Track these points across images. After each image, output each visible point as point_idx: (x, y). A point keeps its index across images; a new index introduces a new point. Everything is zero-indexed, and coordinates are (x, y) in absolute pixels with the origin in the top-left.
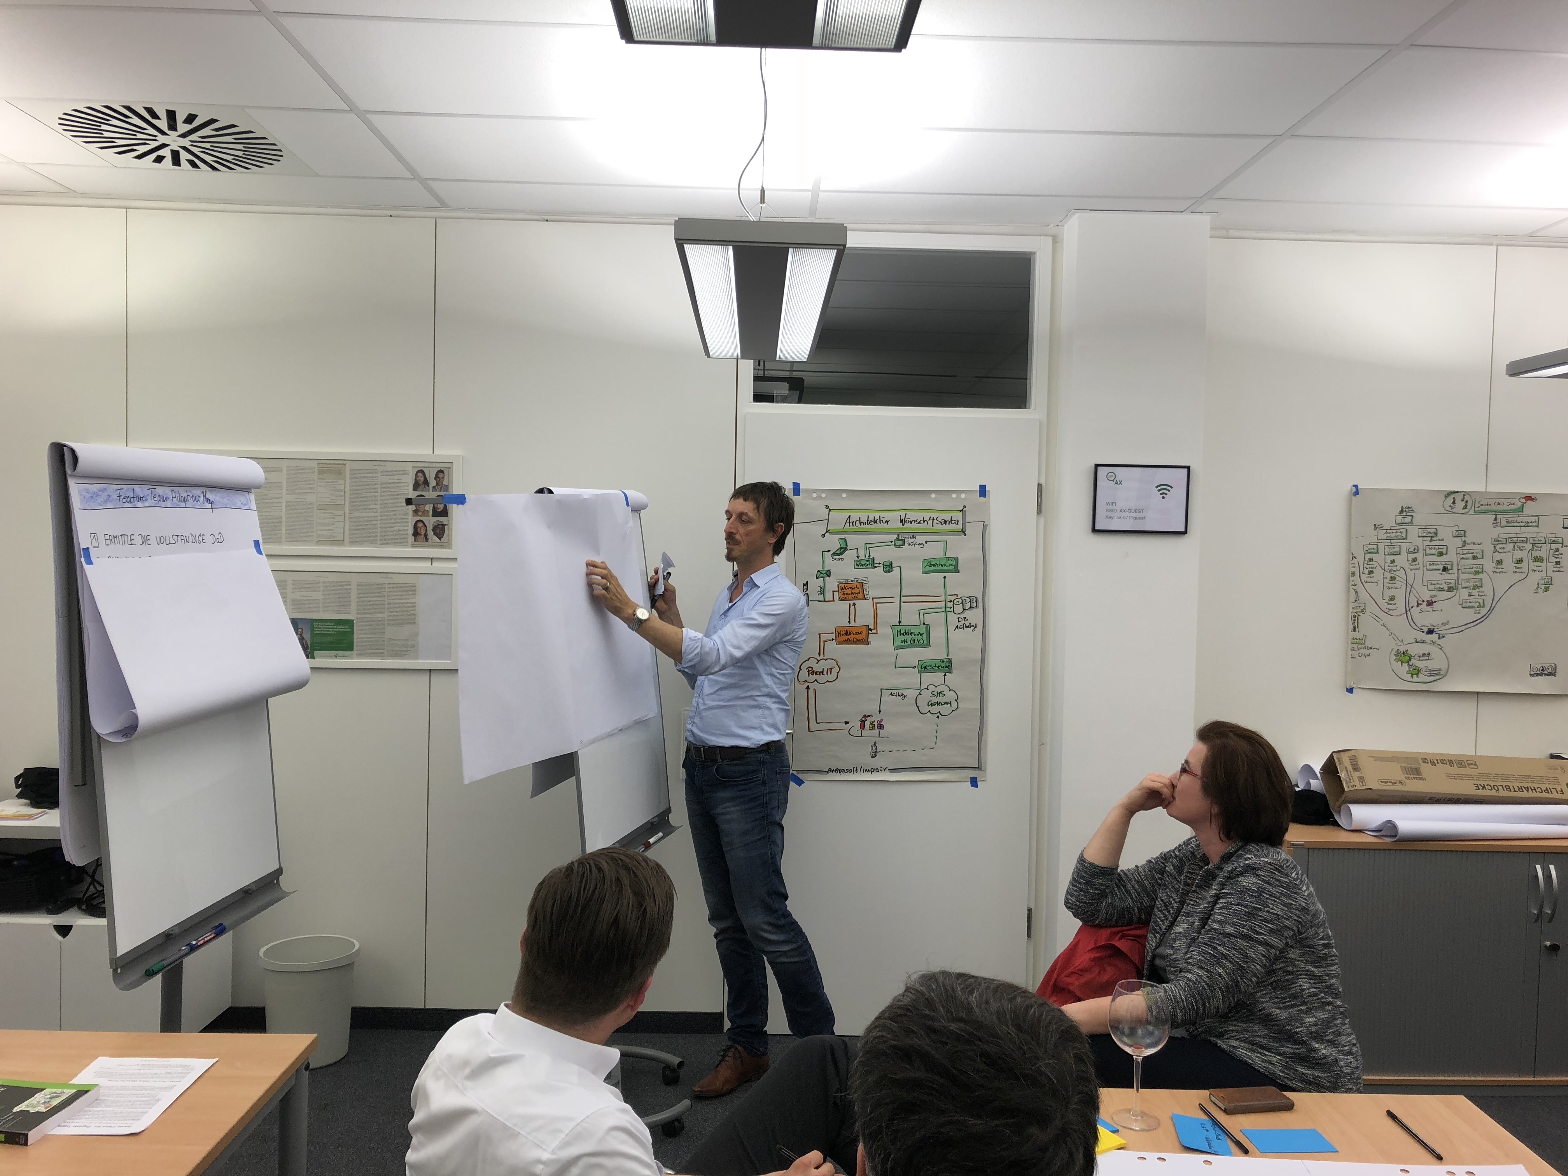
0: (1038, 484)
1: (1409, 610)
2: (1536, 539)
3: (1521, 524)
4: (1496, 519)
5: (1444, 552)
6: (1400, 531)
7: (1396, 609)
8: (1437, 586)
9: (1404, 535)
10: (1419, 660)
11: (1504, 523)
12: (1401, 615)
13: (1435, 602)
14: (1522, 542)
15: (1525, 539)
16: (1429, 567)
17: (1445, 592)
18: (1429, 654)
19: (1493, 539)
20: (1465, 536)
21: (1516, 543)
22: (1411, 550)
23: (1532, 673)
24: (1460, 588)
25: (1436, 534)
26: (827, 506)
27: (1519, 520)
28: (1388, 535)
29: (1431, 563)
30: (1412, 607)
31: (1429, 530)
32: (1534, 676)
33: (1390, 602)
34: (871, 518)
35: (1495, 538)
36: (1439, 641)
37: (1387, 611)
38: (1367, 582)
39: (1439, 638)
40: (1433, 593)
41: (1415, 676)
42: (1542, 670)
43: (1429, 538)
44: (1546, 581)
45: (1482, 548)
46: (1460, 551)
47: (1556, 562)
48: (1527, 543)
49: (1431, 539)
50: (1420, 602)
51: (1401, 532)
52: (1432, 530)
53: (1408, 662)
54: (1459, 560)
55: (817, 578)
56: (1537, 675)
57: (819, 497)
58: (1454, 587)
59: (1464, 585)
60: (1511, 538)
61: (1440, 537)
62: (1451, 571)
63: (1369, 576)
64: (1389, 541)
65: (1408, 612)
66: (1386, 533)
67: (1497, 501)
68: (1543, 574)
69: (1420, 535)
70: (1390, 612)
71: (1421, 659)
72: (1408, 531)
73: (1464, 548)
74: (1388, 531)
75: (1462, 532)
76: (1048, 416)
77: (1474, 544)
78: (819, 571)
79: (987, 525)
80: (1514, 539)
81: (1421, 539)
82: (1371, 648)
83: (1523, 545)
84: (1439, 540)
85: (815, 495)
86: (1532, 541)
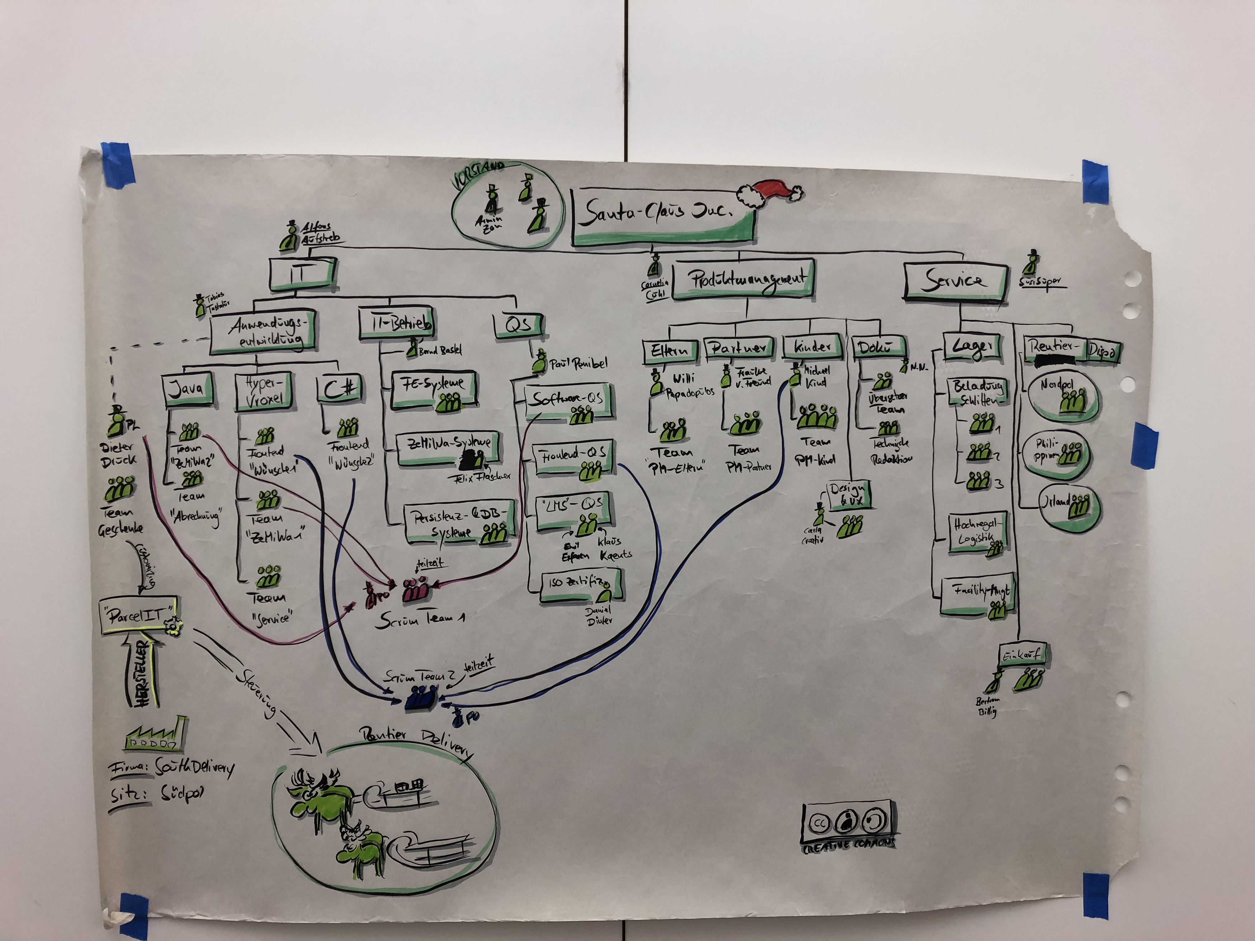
1: (339, 620)
2: (808, 342)
3: (748, 288)
4: (655, 269)
5: (466, 395)
6: (286, 317)
7: (286, 618)
8: (444, 526)
9: (304, 331)
10: (387, 808)
11: (685, 285)
12: (307, 639)
13: (437, 585)
14: (756, 353)
15: (766, 342)
16: (408, 455)
17: (475, 548)
18: (419, 785)
19: (649, 347)
20: (541, 335)
21: (732, 358)
22: (337, 389)
23: (809, 836)
24: (532, 528)
25: (431, 327)
27: (742, 270)
28: (247, 334)
29: (417, 438)
30: (349, 609)
31: (401, 313)
32: (816, 850)
33: (264, 593)
35: (655, 343)
36: (457, 736)
37: (253, 625)
38: (180, 516)
39: (458, 722)
40: (430, 553)
41: (369, 870)
42: (847, 824)
43: (407, 345)
44: (848, 496)
45: (611, 381)
46: (524, 390)
47: (884, 425)
48: (772, 356)
49: (414, 348)
50: (378, 589)
51: (291, 323)
52: (415, 314)
53: (343, 818)
54: (523, 424)
56: (829, 843)
58: (510, 528)
59: (546, 519)
60: (712, 339)
61: (445, 338)
62: (494, 469)
63: (189, 492)
64: (251, 358)
65: (335, 630)
66: (239, 326)
67: (656, 198)
68: (839, 471)
69: (367, 330)
70: (268, 631)
71: (392, 802)
72: (322, 317)
73: (541, 380)
74: (246, 319)
75: (532, 321)
77: (578, 364)
80: (724, 343)
81: (373, 347)
82: (205, 766)
83: (760, 364)
84: (444, 351)
86: (790, 349)
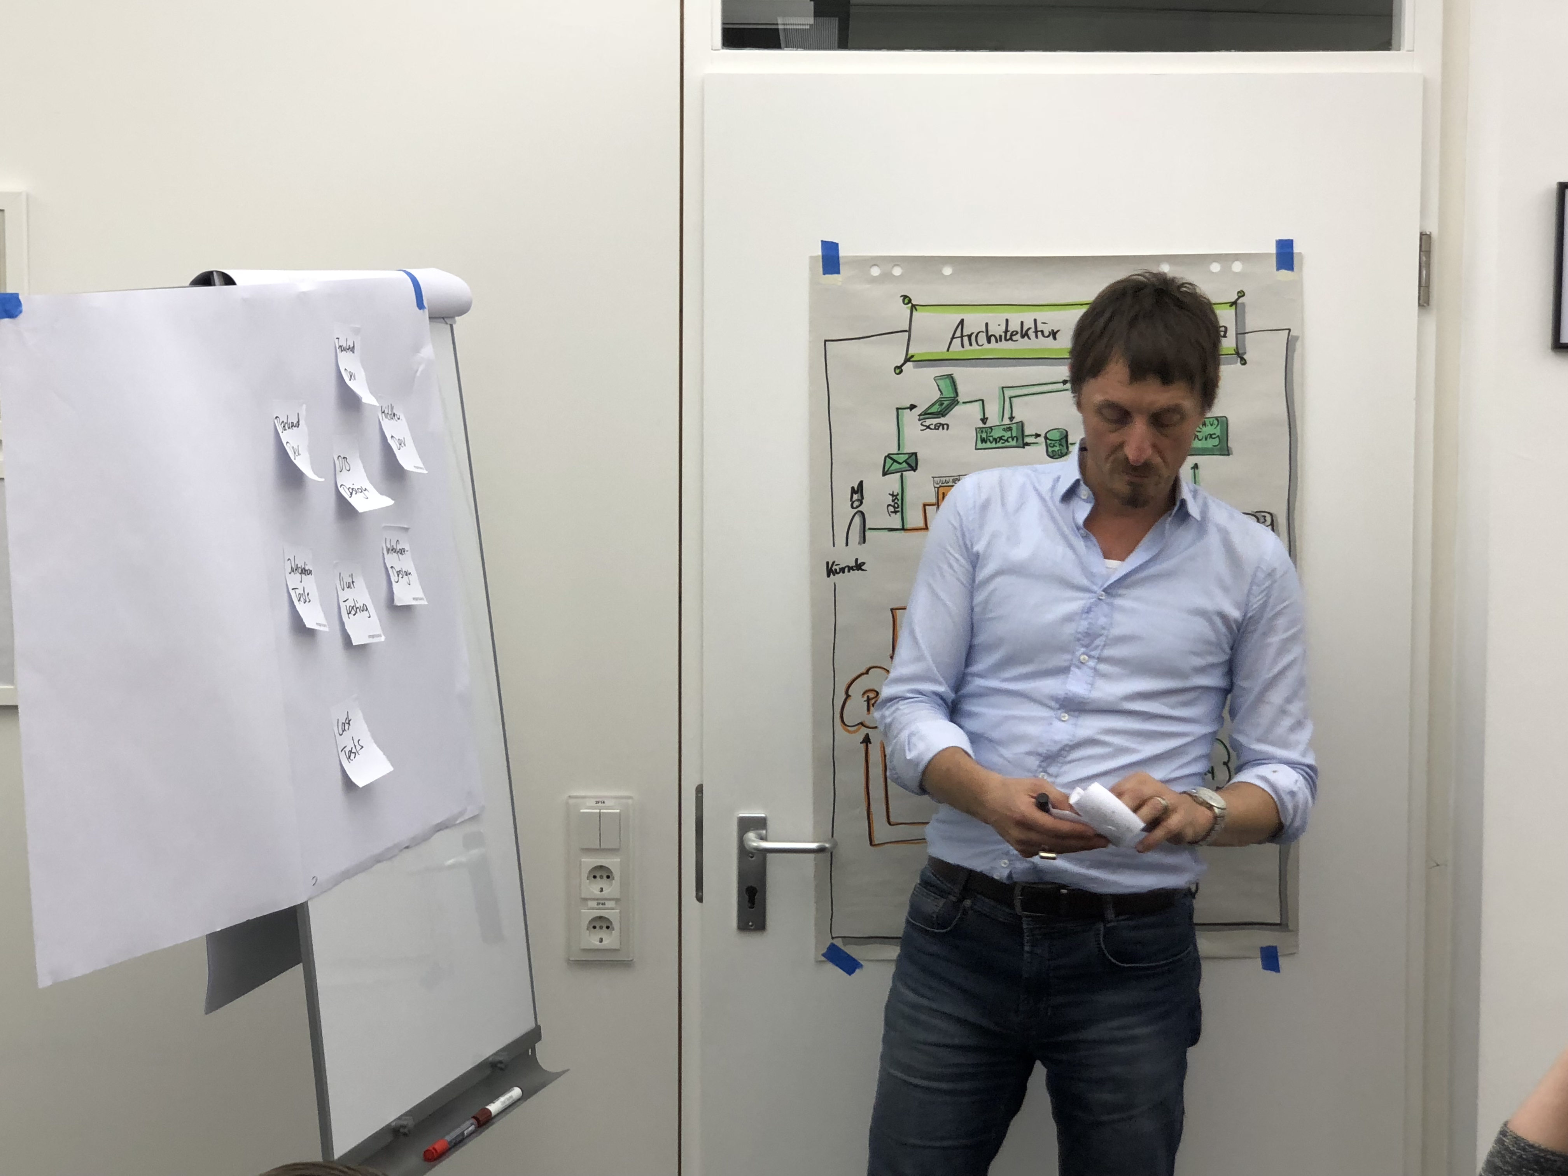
0: (1422, 234)
26: (905, 297)
34: (1014, 326)
55: (885, 474)
57: (887, 277)
76: (1445, 65)
78: (889, 456)
79: (1296, 338)
85: (875, 272)
